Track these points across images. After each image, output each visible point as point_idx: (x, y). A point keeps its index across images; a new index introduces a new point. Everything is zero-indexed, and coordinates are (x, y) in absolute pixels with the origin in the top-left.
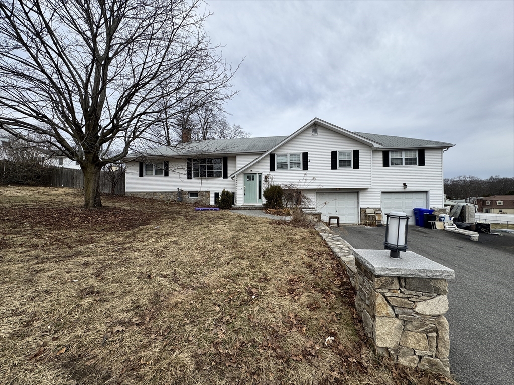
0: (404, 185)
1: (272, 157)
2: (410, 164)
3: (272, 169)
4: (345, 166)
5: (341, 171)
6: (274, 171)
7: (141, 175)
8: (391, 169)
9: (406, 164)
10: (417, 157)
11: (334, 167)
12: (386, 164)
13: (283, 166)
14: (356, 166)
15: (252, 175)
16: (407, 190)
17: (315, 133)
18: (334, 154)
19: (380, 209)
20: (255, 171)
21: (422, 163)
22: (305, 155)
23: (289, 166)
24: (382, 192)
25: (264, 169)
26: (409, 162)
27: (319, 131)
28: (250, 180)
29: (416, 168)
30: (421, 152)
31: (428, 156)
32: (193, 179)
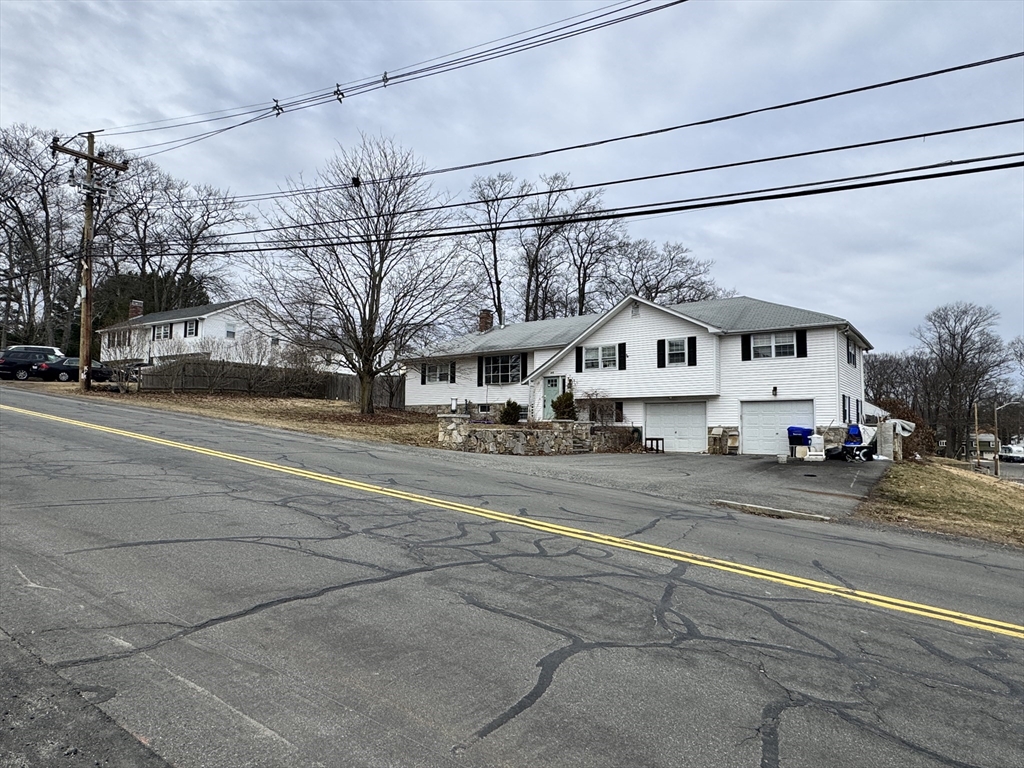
0: (775, 389)
1: (579, 351)
2: (785, 354)
3: (579, 369)
4: (677, 361)
5: (671, 369)
6: (581, 371)
7: (423, 383)
8: (754, 363)
9: (778, 354)
10: (795, 343)
11: (661, 364)
12: (746, 356)
13: (593, 365)
14: (693, 362)
15: (553, 379)
16: (779, 397)
18: (661, 344)
20: (557, 372)
21: (802, 353)
22: (622, 347)
23: (601, 364)
24: (742, 402)
25: (568, 369)
26: (783, 351)
27: (641, 311)
28: (552, 385)
29: (793, 360)
30: (802, 335)
31: (813, 342)
32: (486, 386)
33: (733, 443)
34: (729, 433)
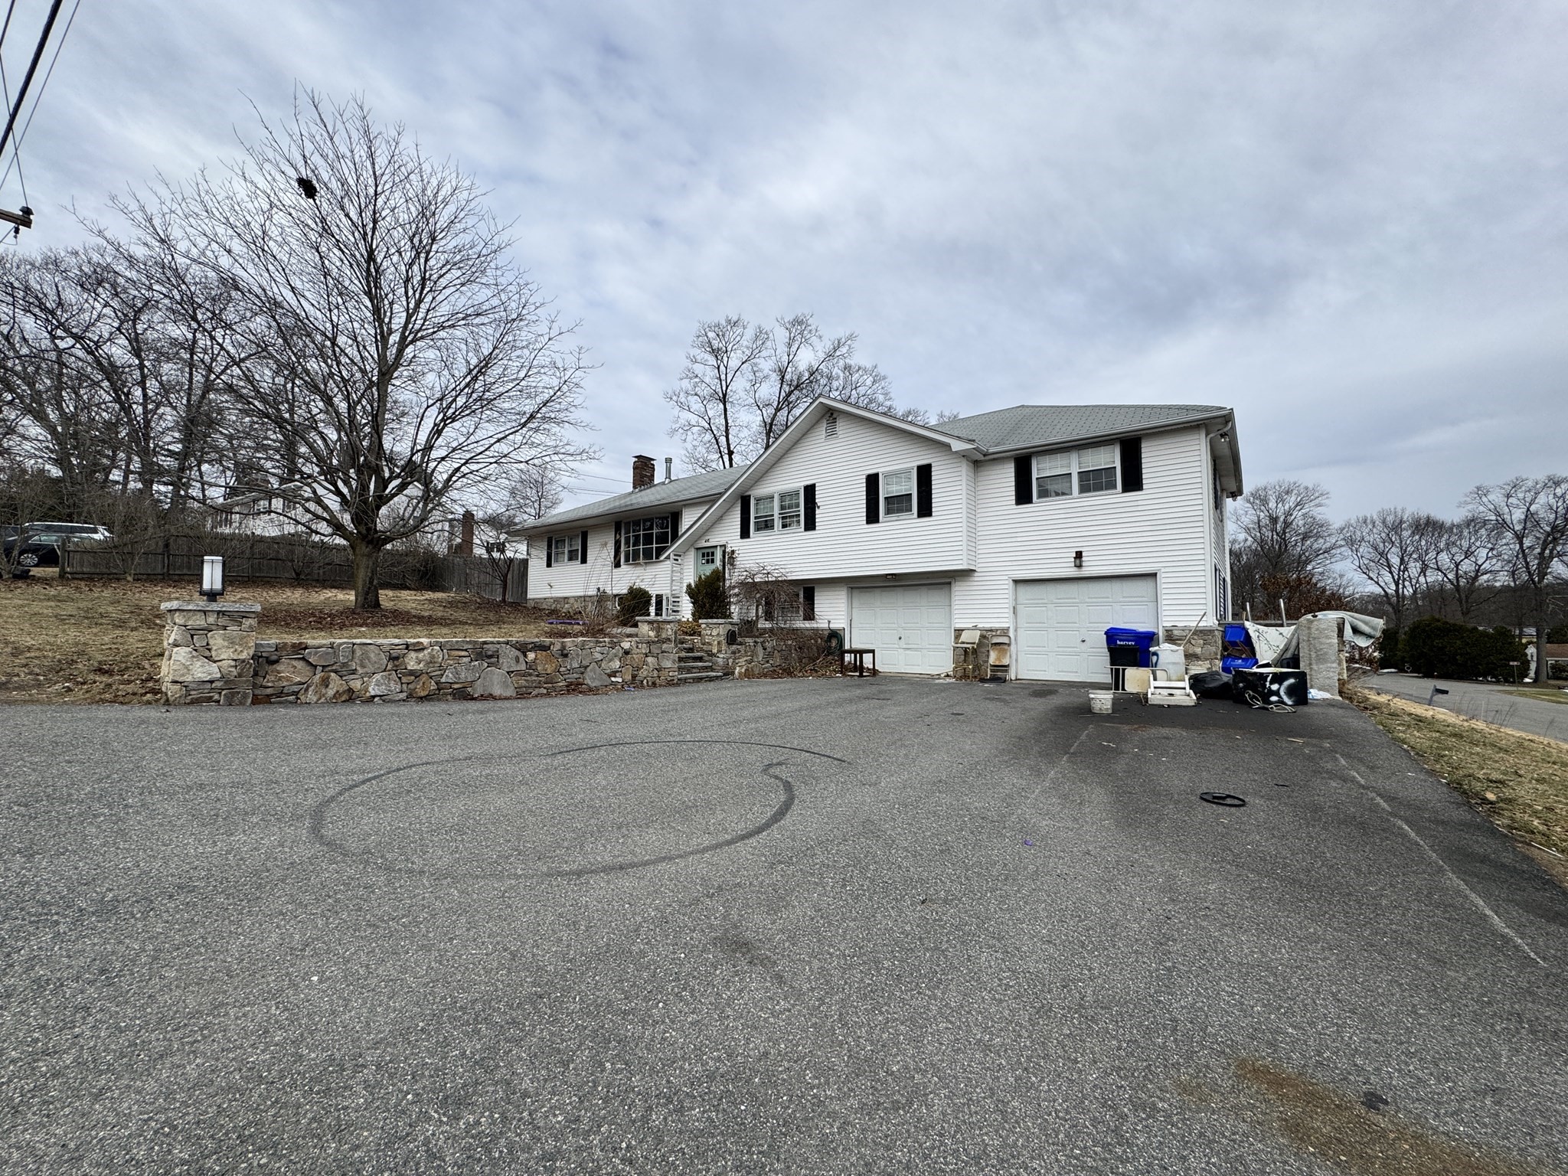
0: (1079, 555)
1: (745, 502)
2: (1098, 487)
3: (745, 533)
4: (900, 511)
5: (890, 525)
6: (749, 537)
7: (549, 565)
8: (1039, 507)
9: (1084, 489)
10: (1118, 465)
11: (872, 517)
12: (1023, 496)
13: (766, 525)
14: (925, 510)
15: (710, 550)
16: (1086, 571)
17: (831, 433)
18: (872, 481)
19: (1005, 632)
20: (715, 539)
21: (1133, 481)
22: (810, 490)
23: (778, 523)
24: (1016, 582)
25: (728, 534)
26: (1093, 482)
27: (841, 426)
28: (708, 562)
29: (1116, 499)
30: (1131, 448)
31: (1152, 458)
32: (624, 567)
33: (998, 659)
34: (991, 640)
